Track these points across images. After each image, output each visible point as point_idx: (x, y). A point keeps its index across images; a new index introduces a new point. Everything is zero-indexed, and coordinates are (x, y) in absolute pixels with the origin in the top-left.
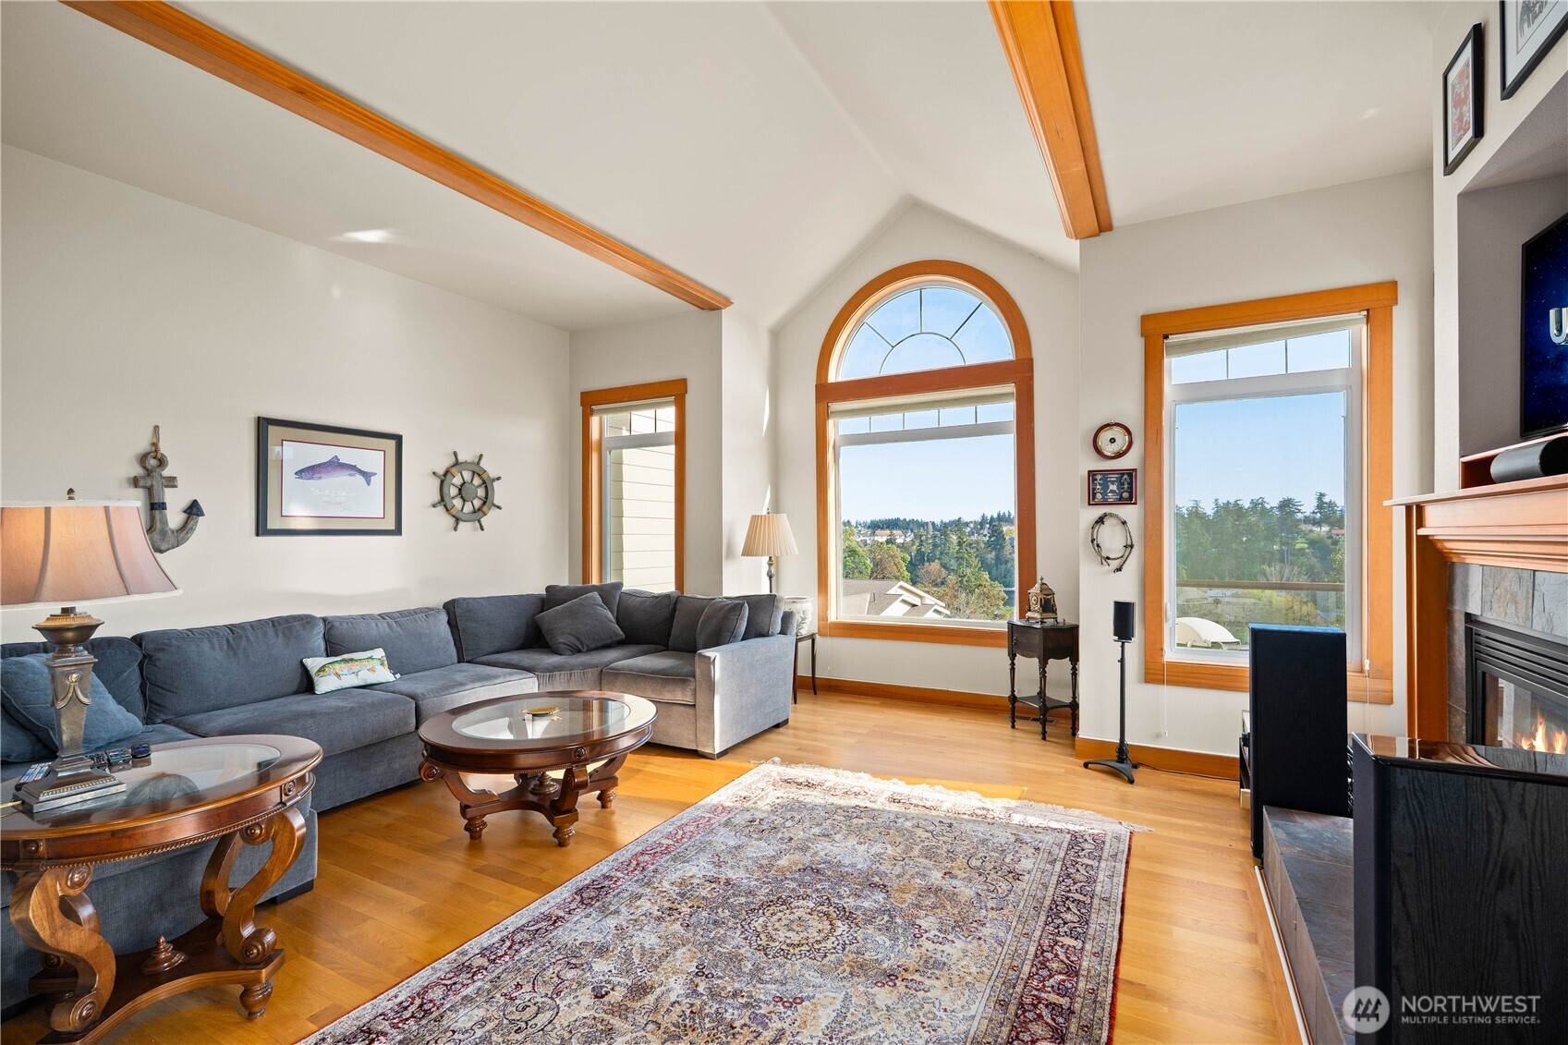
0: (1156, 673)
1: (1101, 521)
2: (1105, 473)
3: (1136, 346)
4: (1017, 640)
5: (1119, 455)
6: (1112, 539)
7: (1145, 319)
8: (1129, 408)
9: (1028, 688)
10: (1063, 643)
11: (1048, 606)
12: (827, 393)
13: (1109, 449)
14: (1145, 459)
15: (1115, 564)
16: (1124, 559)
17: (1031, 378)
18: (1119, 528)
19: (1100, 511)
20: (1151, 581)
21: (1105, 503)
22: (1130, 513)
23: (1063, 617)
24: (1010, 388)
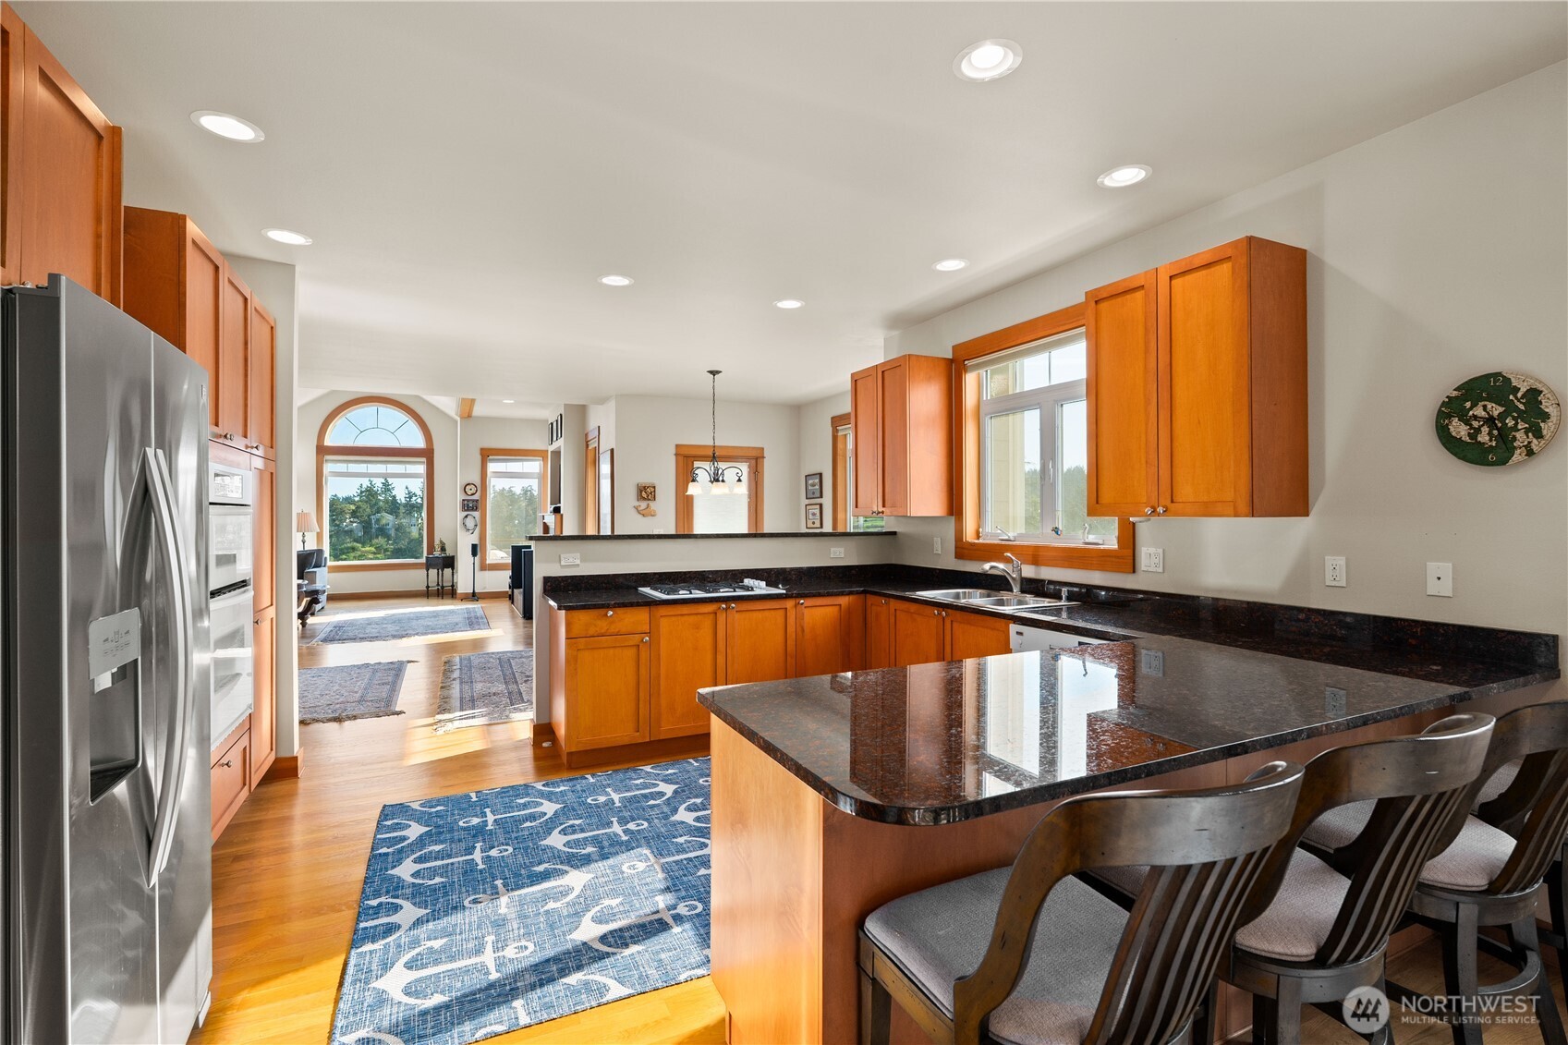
0: (484, 567)
1: (466, 517)
2: (468, 500)
3: (479, 457)
4: (429, 564)
5: (473, 494)
6: (470, 523)
7: (482, 449)
8: (476, 479)
9: (433, 583)
10: (449, 562)
11: (443, 549)
12: (322, 451)
13: (469, 493)
14: (481, 496)
15: (471, 532)
16: (474, 529)
17: (433, 457)
18: (473, 519)
19: (466, 513)
20: (483, 537)
21: (468, 510)
22: (476, 514)
23: (449, 552)
24: (424, 460)
